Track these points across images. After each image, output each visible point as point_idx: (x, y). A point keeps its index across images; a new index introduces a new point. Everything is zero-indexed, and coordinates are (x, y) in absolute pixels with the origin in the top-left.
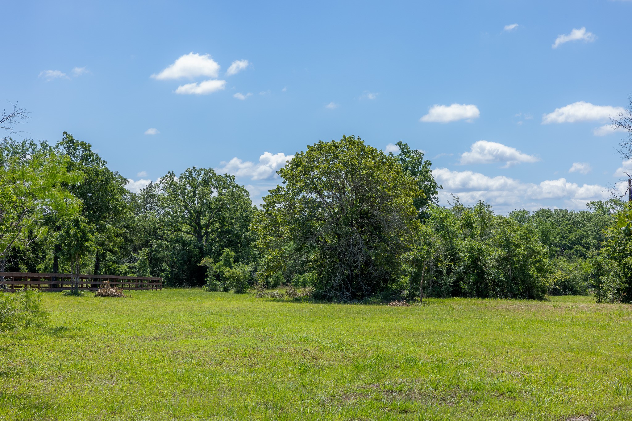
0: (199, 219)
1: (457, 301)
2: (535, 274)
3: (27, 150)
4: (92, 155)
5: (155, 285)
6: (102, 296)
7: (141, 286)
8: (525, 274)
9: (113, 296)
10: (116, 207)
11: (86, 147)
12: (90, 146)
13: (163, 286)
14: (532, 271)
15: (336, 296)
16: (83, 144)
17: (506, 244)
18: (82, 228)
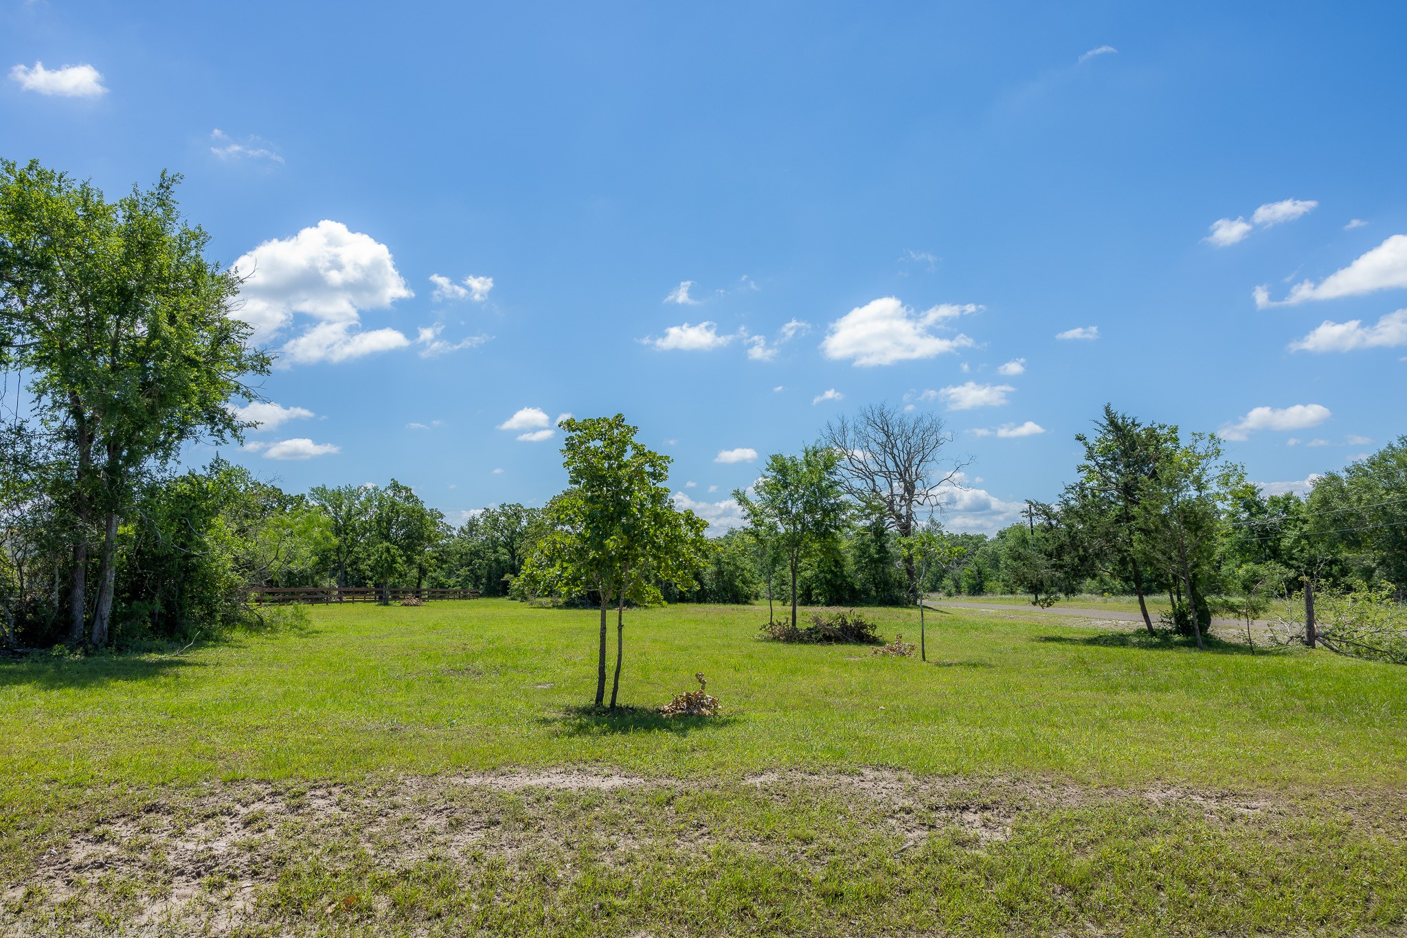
0: (513, 544)
1: (680, 605)
2: (740, 585)
3: (361, 493)
4: (412, 496)
5: (476, 595)
6: (406, 605)
7: (465, 596)
8: (732, 585)
9: (415, 605)
10: (429, 536)
11: (407, 490)
12: (410, 490)
13: (482, 596)
14: (738, 583)
15: (581, 603)
16: (405, 488)
17: (718, 562)
18: (392, 553)
